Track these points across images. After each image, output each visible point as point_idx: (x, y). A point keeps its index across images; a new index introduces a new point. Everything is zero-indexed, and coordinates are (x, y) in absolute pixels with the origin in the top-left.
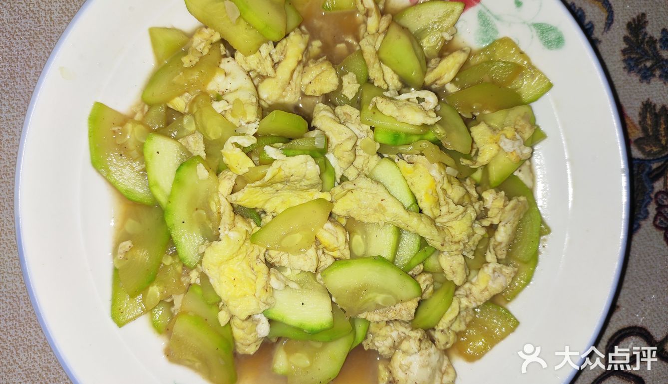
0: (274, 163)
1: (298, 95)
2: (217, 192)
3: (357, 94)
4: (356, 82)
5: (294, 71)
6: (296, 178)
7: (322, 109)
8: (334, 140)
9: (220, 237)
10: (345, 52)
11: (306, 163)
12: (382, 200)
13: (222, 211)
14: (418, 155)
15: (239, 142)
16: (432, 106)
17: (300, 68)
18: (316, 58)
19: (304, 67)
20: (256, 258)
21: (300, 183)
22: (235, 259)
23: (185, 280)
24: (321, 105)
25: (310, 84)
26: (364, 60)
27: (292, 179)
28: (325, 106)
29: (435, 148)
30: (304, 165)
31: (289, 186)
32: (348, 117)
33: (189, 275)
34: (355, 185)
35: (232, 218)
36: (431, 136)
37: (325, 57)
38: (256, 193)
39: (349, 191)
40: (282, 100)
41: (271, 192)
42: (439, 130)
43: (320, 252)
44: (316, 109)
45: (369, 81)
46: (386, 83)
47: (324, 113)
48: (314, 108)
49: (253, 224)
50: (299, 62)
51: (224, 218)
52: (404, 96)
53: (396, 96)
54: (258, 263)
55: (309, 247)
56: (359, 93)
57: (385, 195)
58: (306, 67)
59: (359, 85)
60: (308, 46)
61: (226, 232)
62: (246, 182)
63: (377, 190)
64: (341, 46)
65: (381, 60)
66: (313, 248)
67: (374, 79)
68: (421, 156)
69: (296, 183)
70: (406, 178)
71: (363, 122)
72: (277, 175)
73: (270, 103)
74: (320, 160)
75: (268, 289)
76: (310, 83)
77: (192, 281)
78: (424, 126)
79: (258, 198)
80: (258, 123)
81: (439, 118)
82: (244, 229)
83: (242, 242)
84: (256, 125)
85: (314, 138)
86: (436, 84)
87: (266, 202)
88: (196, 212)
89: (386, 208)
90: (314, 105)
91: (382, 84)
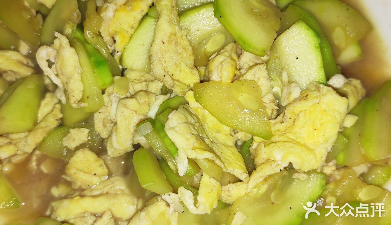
0: (192, 157)
1: (112, 179)
2: (247, 194)
3: (80, 127)
4: (69, 135)
5: (94, 197)
6: (192, 129)
7: (113, 149)
8: (136, 119)
9: (287, 165)
10: (48, 162)
11: (173, 128)
12: (164, 43)
13: (261, 180)
14: (102, 38)
15: (192, 201)
16: (50, 49)
17: (87, 193)
18: (69, 184)
19: (84, 190)
20: (285, 123)
21: (194, 125)
22: (297, 140)
23: (337, 175)
24: (109, 152)
25: (97, 174)
26: (44, 139)
27: (196, 133)
28: (108, 148)
29: (87, 24)
30: (177, 129)
31: (202, 134)
32: (106, 121)
33: (331, 174)
34: (165, 76)
35: (263, 166)
36: (78, 34)
37: (64, 176)
38: (226, 159)
39: (173, 79)
40: (127, 191)
41: (217, 147)
42: (68, 30)
43: (243, 71)
44: (117, 154)
45: (62, 124)
46: (54, 108)
47: (115, 145)
48: (117, 158)
49: (254, 145)
50: (82, 196)
51: (268, 174)
52: (56, 81)
53: (60, 89)
54: (289, 118)
55: (246, 81)
56: (78, 125)
57: (158, 42)
58: (83, 187)
59: (72, 130)
60: (61, 198)
61: (280, 163)
62: (223, 174)
63: (157, 52)
64: (45, 168)
65: (36, 123)
66: (244, 78)
67: (57, 120)
68: (102, 35)
69: (197, 128)
70: (130, 36)
71: (102, 105)
72: (201, 148)
73: (135, 200)
74: (162, 118)
75: (304, 95)
76: (95, 174)
77: (334, 168)
78: (72, 45)
79: (229, 155)
80: (163, 197)
81: (57, 34)
82: (265, 149)
83: (279, 144)
84: (166, 197)
85: (145, 136)
86: (28, 63)
87: (228, 146)
88: (276, 202)
89: (168, 35)
90: (113, 159)
91: (57, 110)
